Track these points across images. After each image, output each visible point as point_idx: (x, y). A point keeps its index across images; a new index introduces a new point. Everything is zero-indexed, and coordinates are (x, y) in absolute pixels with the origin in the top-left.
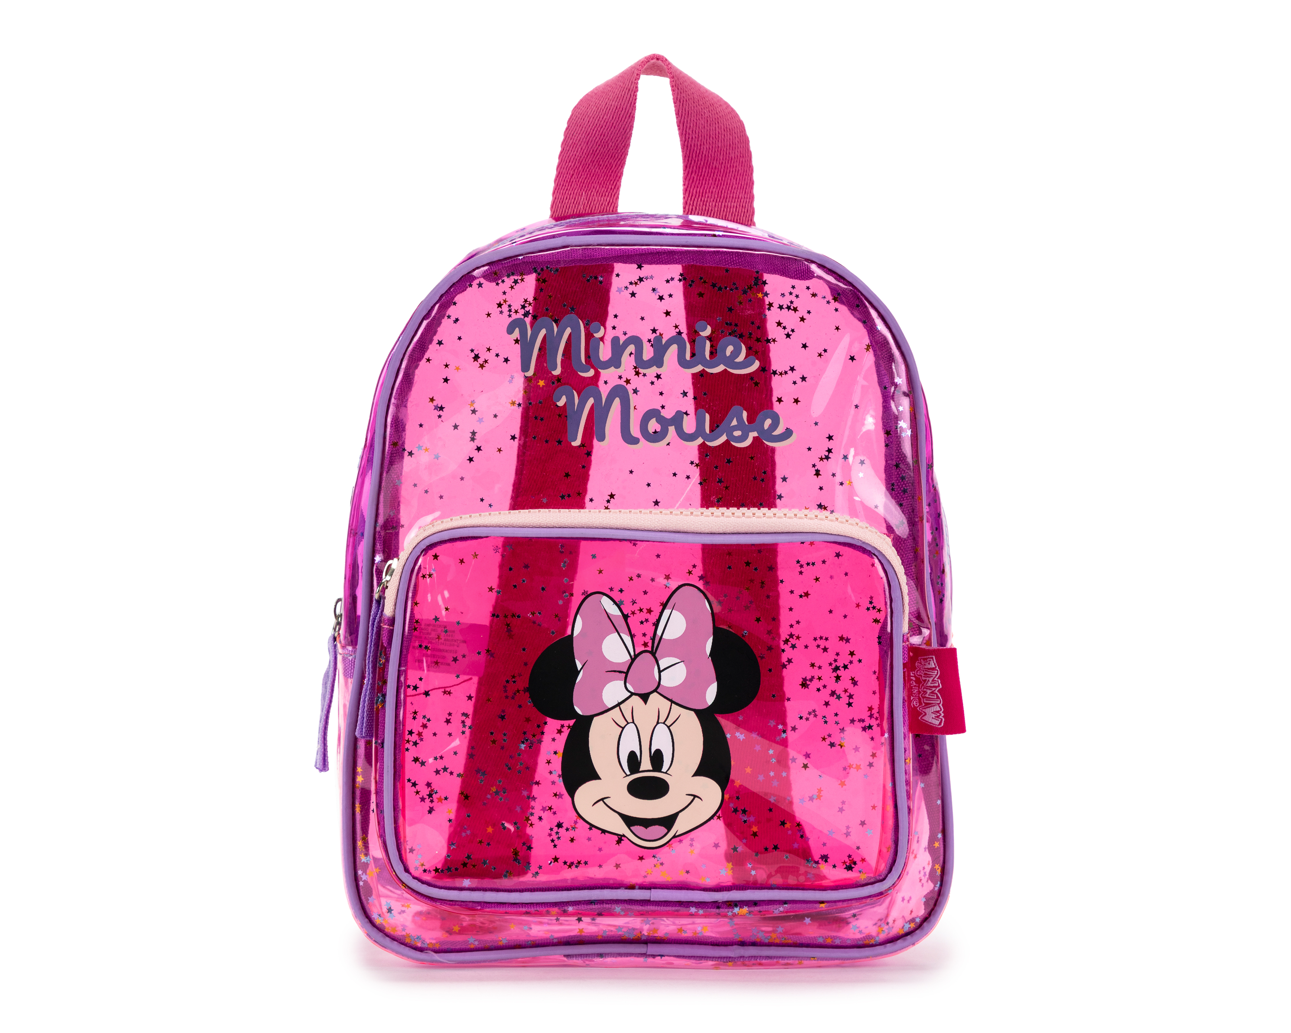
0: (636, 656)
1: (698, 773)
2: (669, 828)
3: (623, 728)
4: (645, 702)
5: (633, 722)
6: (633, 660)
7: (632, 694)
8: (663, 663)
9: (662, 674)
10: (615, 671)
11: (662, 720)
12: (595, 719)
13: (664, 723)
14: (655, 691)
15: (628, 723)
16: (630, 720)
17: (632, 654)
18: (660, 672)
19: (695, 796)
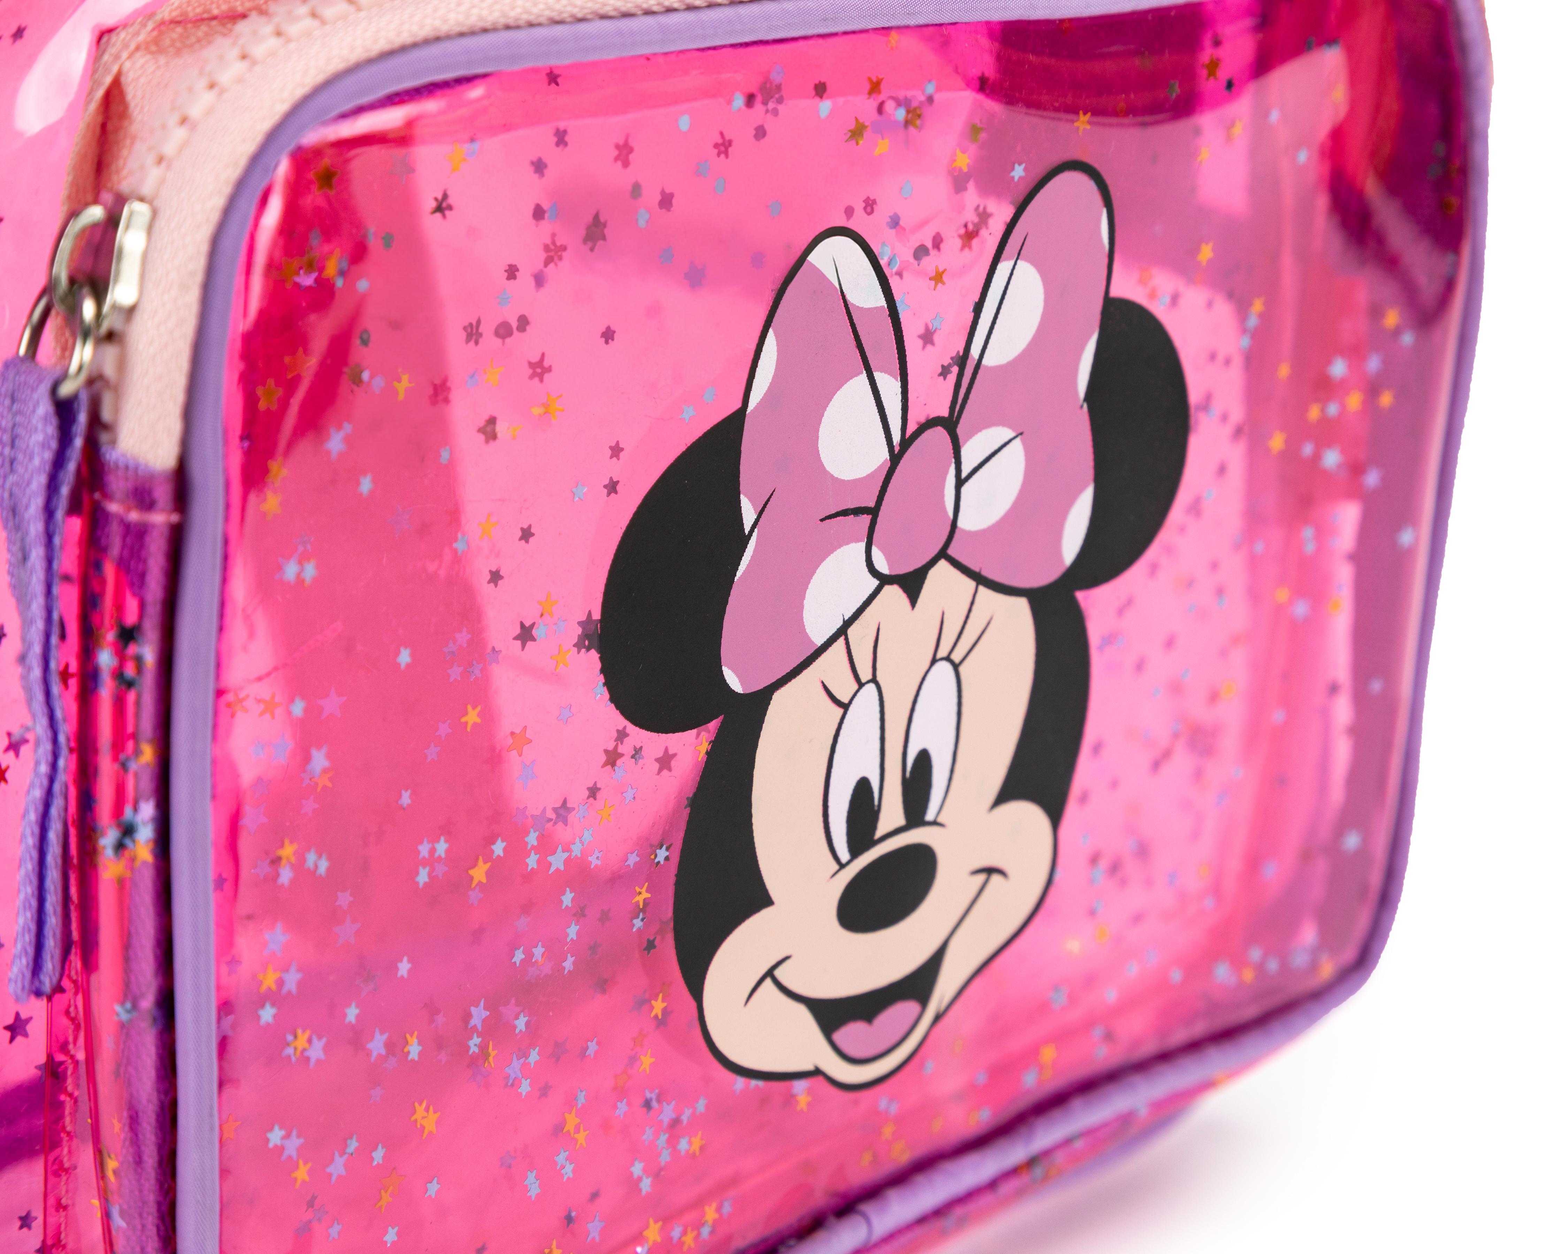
0: (906, 443)
1: (1004, 796)
2: (923, 999)
3: (845, 707)
4: (913, 599)
5: (874, 680)
6: (895, 458)
7: (884, 580)
8: (971, 455)
9: (964, 489)
10: (845, 513)
11: (943, 652)
12: (778, 697)
13: (948, 659)
14: (943, 554)
15: (861, 685)
16: (865, 674)
17: (896, 438)
18: (960, 482)
19: (990, 871)
